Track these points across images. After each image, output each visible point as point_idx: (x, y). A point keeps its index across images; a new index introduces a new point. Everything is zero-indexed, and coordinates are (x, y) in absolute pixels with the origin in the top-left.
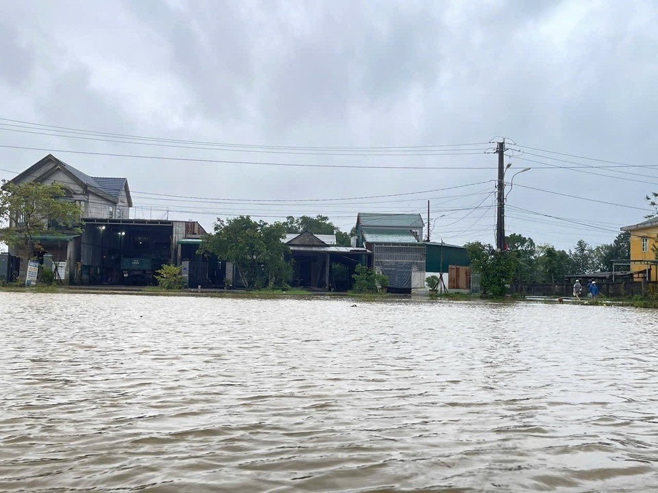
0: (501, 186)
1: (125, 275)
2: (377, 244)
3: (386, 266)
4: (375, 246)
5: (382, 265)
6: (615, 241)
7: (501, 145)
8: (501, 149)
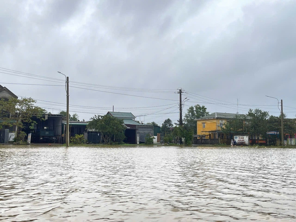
0: (181, 105)
1: (41, 139)
2: (138, 125)
3: (141, 134)
4: (137, 126)
5: (140, 133)
6: (164, 122)
7: (180, 90)
8: (180, 92)
